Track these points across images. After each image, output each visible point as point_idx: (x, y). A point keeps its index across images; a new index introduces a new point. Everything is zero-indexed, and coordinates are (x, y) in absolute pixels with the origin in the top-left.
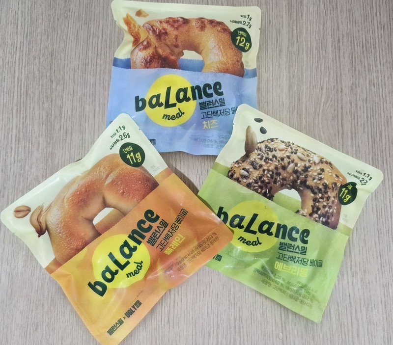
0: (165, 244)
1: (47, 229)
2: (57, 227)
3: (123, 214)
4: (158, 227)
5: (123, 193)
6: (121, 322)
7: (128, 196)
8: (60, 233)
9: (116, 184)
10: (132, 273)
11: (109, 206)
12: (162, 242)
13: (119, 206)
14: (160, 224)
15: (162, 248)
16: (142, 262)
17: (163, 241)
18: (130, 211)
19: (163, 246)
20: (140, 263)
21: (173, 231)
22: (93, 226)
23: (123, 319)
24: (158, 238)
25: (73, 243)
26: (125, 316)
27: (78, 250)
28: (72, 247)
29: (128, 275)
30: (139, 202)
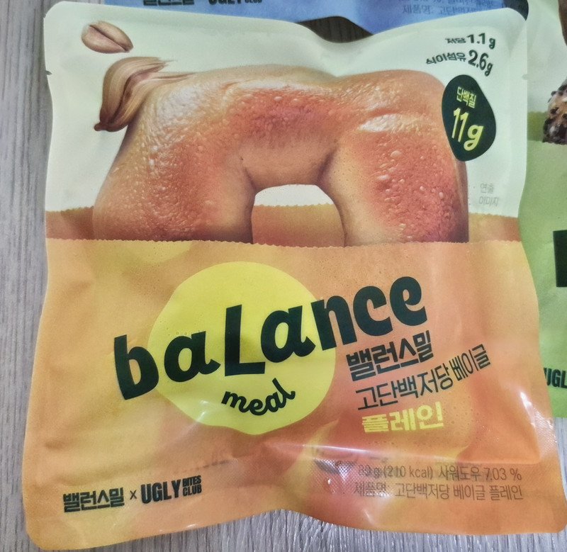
0: (385, 400)
1: (132, 123)
2: (158, 137)
3: (346, 238)
4: (404, 343)
5: (385, 185)
6: (116, 499)
7: (391, 201)
8: (154, 156)
9: (386, 150)
10: (244, 400)
11: (326, 189)
12: (383, 390)
13: (352, 210)
14: (415, 338)
15: (370, 403)
16: (292, 396)
17: (389, 389)
18: (366, 244)
19: (376, 402)
20: (286, 396)
21: (431, 386)
22: (250, 206)
23: (127, 495)
24: (380, 371)
25: (165, 205)
26: (138, 494)
27: (162, 234)
28: (156, 213)
29: (231, 398)
30: (406, 241)
